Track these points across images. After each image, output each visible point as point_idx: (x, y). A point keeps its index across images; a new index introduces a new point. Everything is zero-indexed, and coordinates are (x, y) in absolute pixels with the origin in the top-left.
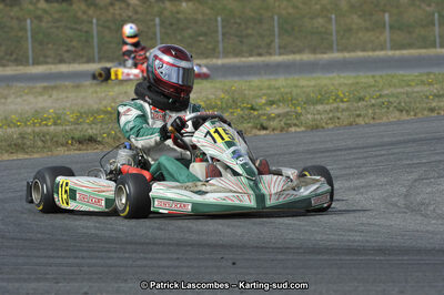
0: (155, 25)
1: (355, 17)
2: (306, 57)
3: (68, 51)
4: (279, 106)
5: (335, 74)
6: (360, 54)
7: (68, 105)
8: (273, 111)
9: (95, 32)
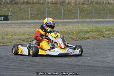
0: (78, 11)
3: (56, 16)
4: (108, 32)
8: (107, 33)
9: (63, 12)
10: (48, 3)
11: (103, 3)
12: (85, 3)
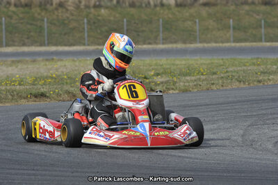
0: (84, 23)
1: (211, 21)
2: (180, 46)
3: (28, 38)
4: (162, 77)
5: (198, 58)
6: (214, 45)
7: (28, 73)
8: (159, 79)
9: (46, 27)
10: (9, 3)
11: (149, 3)
12: (103, 3)
